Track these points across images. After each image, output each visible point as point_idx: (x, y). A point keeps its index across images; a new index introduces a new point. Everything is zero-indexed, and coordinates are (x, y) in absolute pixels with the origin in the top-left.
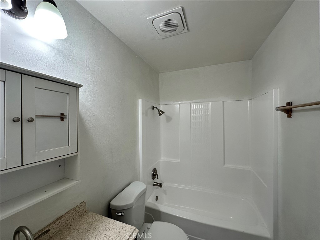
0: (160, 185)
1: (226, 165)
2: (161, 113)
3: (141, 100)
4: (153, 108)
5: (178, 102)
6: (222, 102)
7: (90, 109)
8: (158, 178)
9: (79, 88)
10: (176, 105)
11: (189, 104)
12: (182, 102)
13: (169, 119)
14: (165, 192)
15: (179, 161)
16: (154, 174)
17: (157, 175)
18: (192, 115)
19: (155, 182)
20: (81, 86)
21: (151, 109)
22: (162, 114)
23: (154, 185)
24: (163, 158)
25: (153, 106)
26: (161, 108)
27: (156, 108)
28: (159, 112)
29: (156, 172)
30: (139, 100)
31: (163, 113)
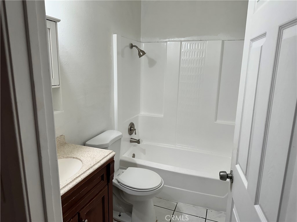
0: (138, 142)
1: (217, 121)
2: (141, 53)
3: (116, 35)
4: (132, 46)
5: (166, 39)
6: (221, 41)
7: (63, 45)
8: (135, 134)
9: (57, 22)
10: (162, 43)
11: (180, 42)
12: (171, 39)
13: (152, 63)
14: (144, 151)
15: (162, 116)
16: (132, 129)
17: (135, 130)
18: (182, 57)
19: (131, 139)
20: (59, 21)
21: (128, 48)
22: (143, 55)
23: (131, 142)
24: (143, 113)
25: (132, 44)
26: (143, 47)
27: (135, 46)
28: (139, 52)
29: (133, 127)
30: (114, 35)
31: (144, 53)
